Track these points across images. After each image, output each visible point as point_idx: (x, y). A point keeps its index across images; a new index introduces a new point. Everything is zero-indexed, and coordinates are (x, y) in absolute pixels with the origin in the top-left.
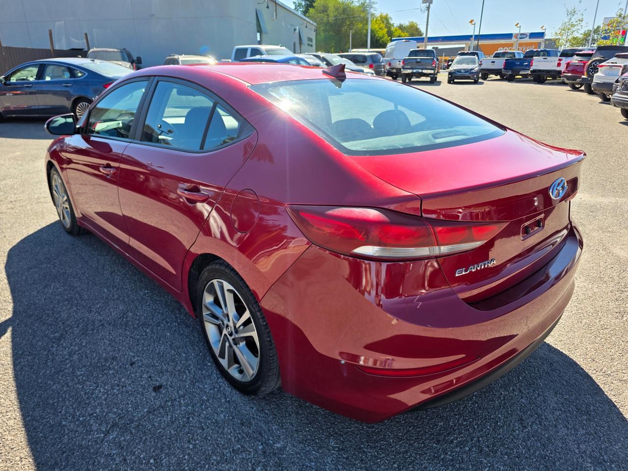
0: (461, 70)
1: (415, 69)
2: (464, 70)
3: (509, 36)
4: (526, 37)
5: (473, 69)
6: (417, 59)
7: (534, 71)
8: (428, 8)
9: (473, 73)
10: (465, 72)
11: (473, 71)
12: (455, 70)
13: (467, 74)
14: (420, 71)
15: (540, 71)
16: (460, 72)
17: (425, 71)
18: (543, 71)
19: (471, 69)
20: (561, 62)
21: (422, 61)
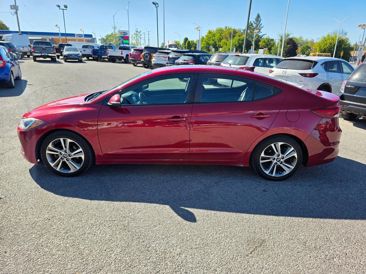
0: (72, 54)
1: (43, 53)
2: (74, 54)
3: (73, 35)
4: (83, 36)
5: (79, 54)
6: (43, 47)
7: (110, 56)
8: (16, 13)
9: (79, 56)
10: (75, 56)
11: (79, 55)
12: (68, 54)
13: (76, 57)
14: (47, 54)
15: (113, 56)
16: (72, 56)
17: (49, 55)
18: (115, 56)
19: (78, 54)
20: (123, 52)
21: (47, 48)
